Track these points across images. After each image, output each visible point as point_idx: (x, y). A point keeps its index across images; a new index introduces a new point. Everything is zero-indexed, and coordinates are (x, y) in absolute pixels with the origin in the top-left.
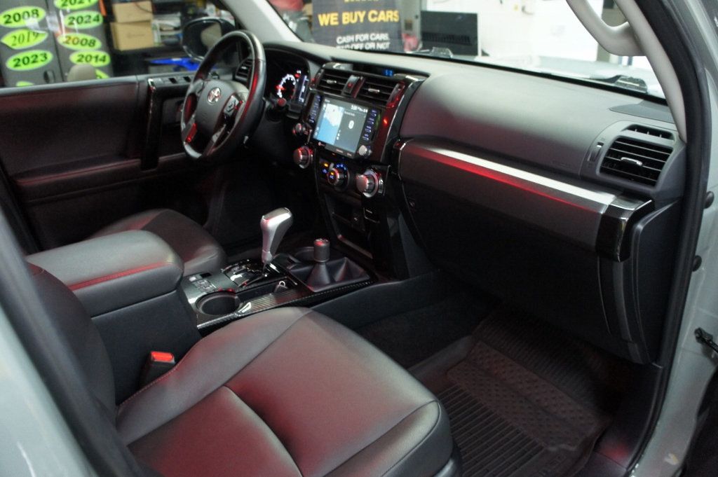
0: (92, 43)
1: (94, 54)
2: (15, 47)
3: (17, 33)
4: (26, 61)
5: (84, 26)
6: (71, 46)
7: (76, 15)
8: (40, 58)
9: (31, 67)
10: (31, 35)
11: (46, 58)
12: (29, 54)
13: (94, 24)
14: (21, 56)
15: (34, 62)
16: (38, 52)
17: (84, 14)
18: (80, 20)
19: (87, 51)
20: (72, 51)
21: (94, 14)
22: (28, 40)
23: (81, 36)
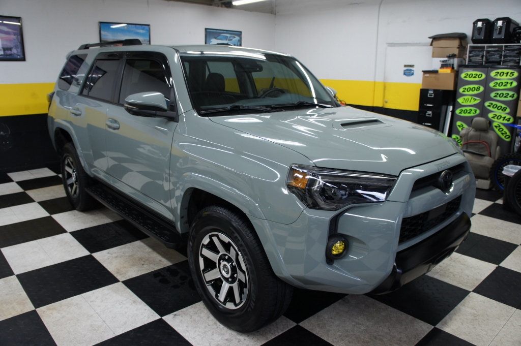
0: (504, 109)
1: (503, 115)
2: (462, 104)
3: (466, 97)
4: (465, 112)
5: (503, 99)
6: (491, 108)
7: (499, 92)
8: (473, 111)
9: (467, 115)
10: (472, 99)
11: (476, 112)
12: (468, 108)
13: (509, 99)
14: (464, 109)
15: (469, 113)
16: (473, 108)
17: (505, 92)
18: (501, 95)
19: (499, 113)
20: (491, 111)
21: (511, 93)
22: (470, 102)
23: (499, 104)
